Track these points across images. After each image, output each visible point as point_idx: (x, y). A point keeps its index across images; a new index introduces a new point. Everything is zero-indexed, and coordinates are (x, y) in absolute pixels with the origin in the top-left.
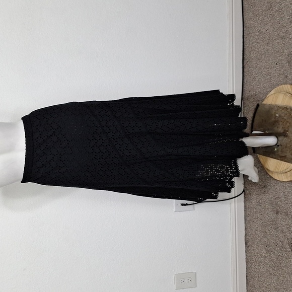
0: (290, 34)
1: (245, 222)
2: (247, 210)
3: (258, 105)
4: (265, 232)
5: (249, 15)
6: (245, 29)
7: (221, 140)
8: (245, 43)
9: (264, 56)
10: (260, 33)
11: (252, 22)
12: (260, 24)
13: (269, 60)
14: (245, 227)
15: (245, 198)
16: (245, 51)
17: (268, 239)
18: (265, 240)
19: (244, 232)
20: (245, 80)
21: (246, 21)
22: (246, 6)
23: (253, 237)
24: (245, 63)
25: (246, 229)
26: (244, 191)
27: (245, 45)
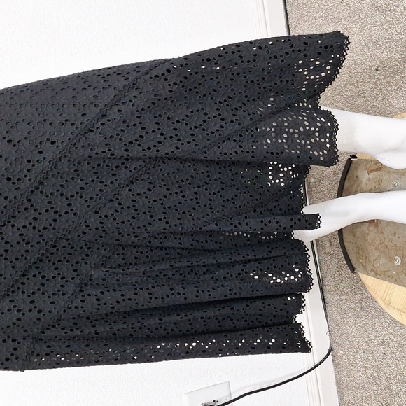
15: (335, 363)
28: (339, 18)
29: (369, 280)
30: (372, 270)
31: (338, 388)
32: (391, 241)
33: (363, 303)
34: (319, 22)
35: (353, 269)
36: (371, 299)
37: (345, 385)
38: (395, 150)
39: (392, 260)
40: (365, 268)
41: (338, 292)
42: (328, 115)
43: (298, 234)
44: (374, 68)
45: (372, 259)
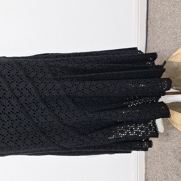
3: (165, 62)
7: (143, 101)
8: (149, 5)
9: (169, 16)
13: (175, 20)
14: (146, 167)
16: (149, 12)
19: (144, 170)
20: (149, 39)
23: (154, 177)
24: (149, 23)
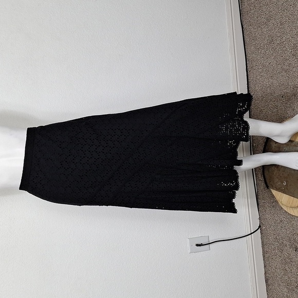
0: (293, 67)
1: (264, 259)
2: (265, 247)
4: (286, 270)
5: (251, 49)
6: (248, 62)
9: (269, 88)
10: (264, 66)
11: (254, 55)
12: (263, 58)
13: (275, 93)
14: (264, 265)
15: (261, 233)
17: (289, 278)
18: (286, 278)
19: (264, 269)
21: (248, 55)
22: (247, 40)
23: (274, 274)
25: (265, 266)
26: (260, 227)
27: (249, 78)
28: (268, 71)
29: (274, 192)
30: (275, 187)
31: (262, 245)
32: (283, 174)
33: (274, 204)
34: (260, 70)
35: (268, 187)
36: (276, 202)
37: (265, 243)
38: (278, 136)
39: (282, 182)
40: (273, 186)
41: (263, 199)
42: (246, 123)
43: (236, 168)
44: (281, 96)
45: (275, 182)
